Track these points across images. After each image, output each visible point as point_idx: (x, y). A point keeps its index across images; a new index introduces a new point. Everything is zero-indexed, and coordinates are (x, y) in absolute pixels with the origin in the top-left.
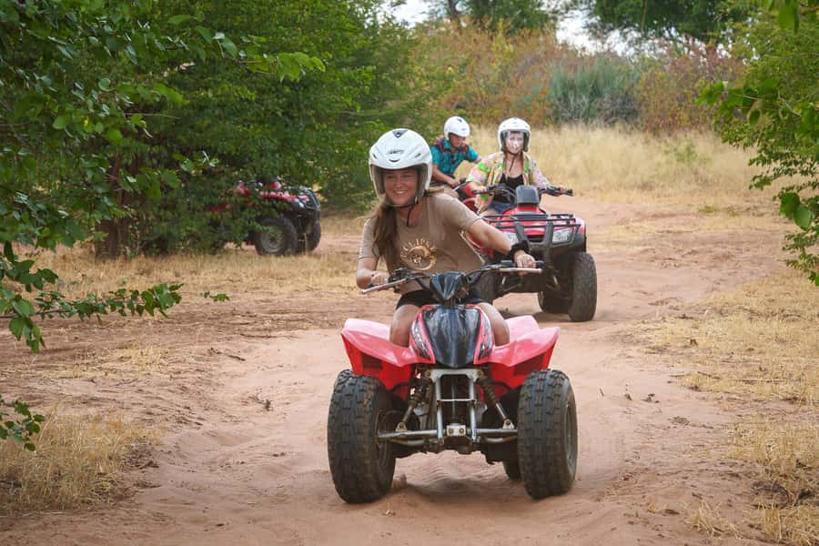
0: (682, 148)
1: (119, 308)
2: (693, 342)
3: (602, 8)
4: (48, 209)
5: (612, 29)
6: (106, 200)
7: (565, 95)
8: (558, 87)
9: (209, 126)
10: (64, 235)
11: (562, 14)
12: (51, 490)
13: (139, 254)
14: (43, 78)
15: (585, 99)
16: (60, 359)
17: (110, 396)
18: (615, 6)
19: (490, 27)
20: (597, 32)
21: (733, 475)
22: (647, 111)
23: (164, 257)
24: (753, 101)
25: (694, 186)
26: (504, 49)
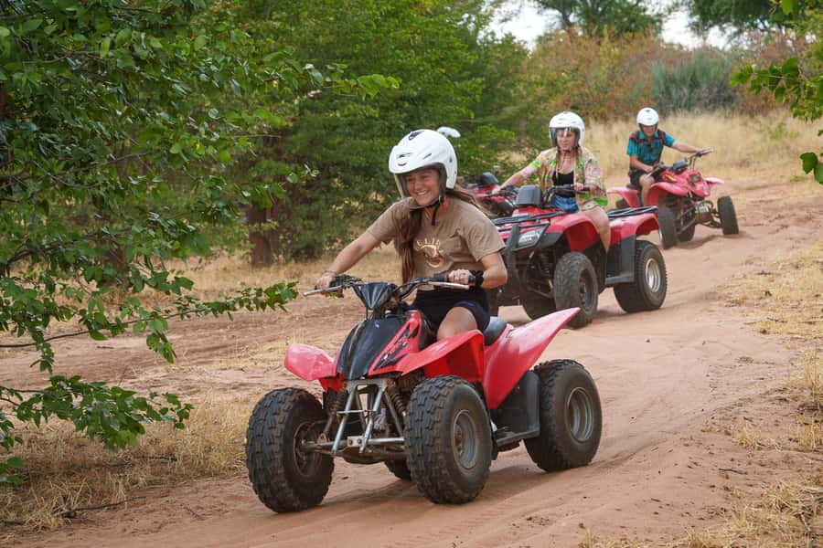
0: (774, 127)
1: (246, 304)
2: (768, 293)
3: (700, 8)
4: (178, 223)
5: (711, 26)
6: (226, 212)
7: (667, 88)
8: (662, 82)
9: (340, 143)
10: (192, 246)
11: (666, 16)
12: (202, 461)
13: (290, 260)
14: (162, 114)
15: (686, 91)
16: (217, 355)
17: (255, 381)
18: (711, 5)
19: (597, 33)
20: (699, 29)
21: (781, 400)
22: (743, 96)
23: (312, 262)
24: (779, 80)
25: (786, 159)
26: (610, 52)
